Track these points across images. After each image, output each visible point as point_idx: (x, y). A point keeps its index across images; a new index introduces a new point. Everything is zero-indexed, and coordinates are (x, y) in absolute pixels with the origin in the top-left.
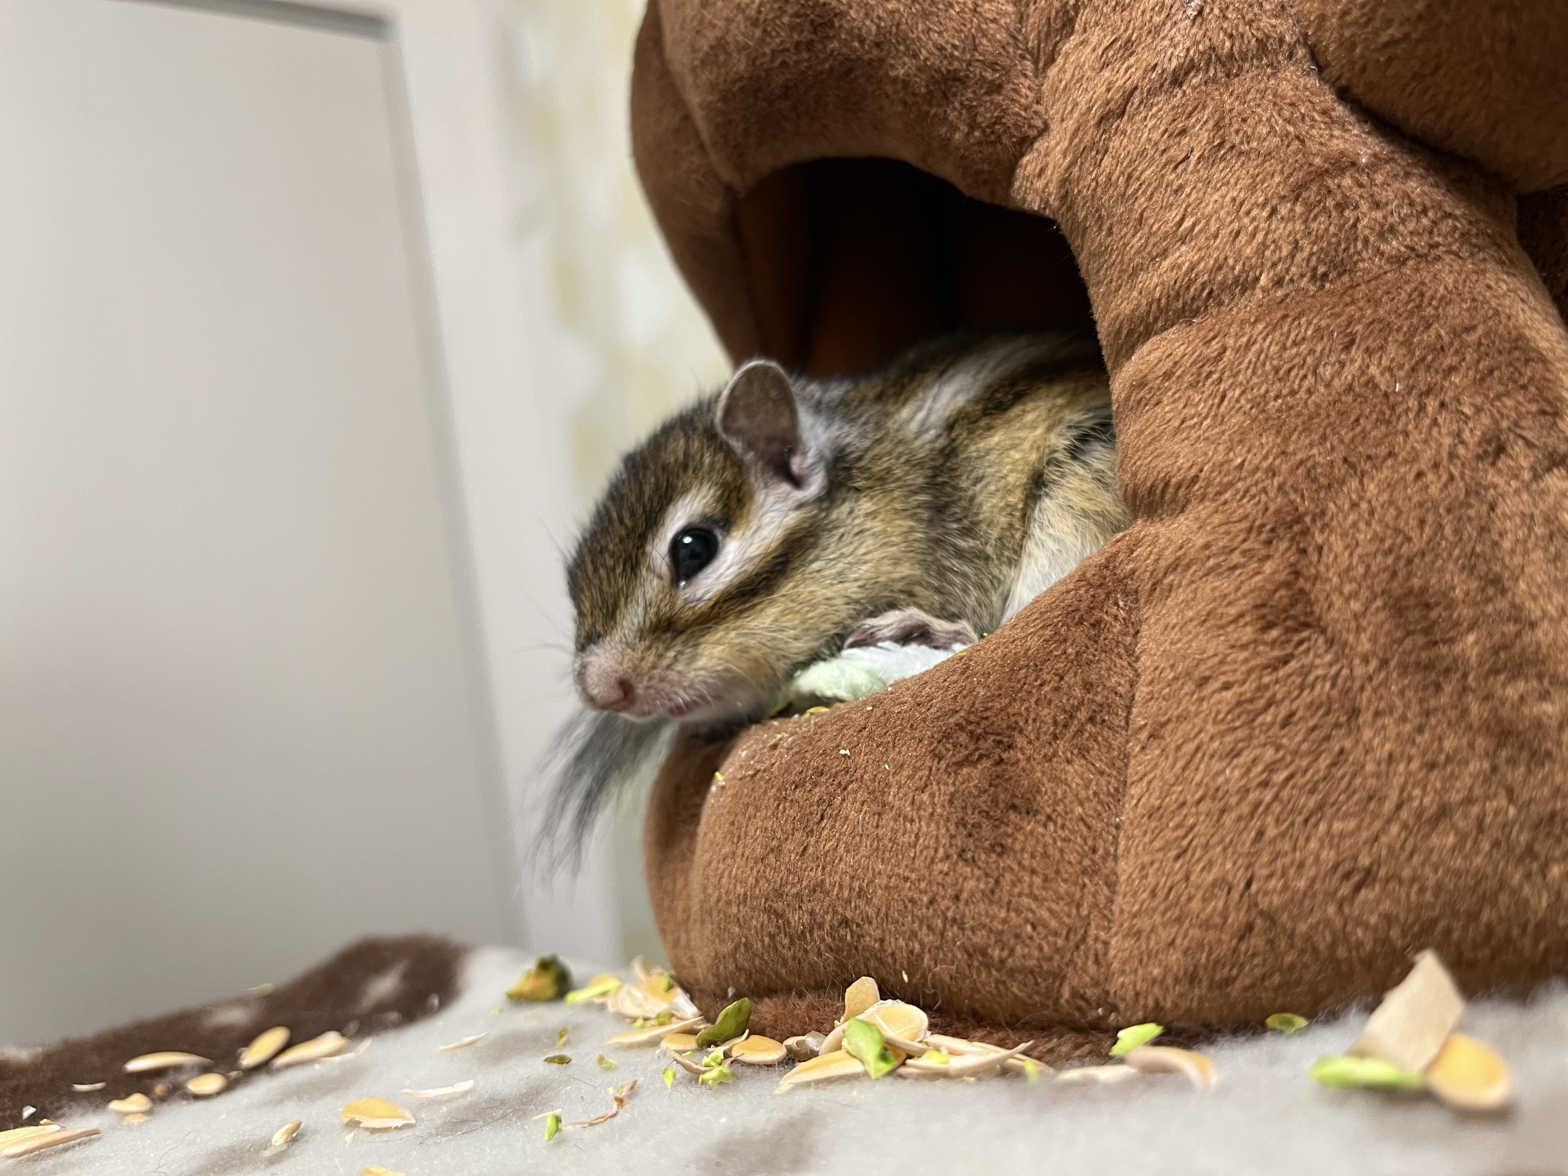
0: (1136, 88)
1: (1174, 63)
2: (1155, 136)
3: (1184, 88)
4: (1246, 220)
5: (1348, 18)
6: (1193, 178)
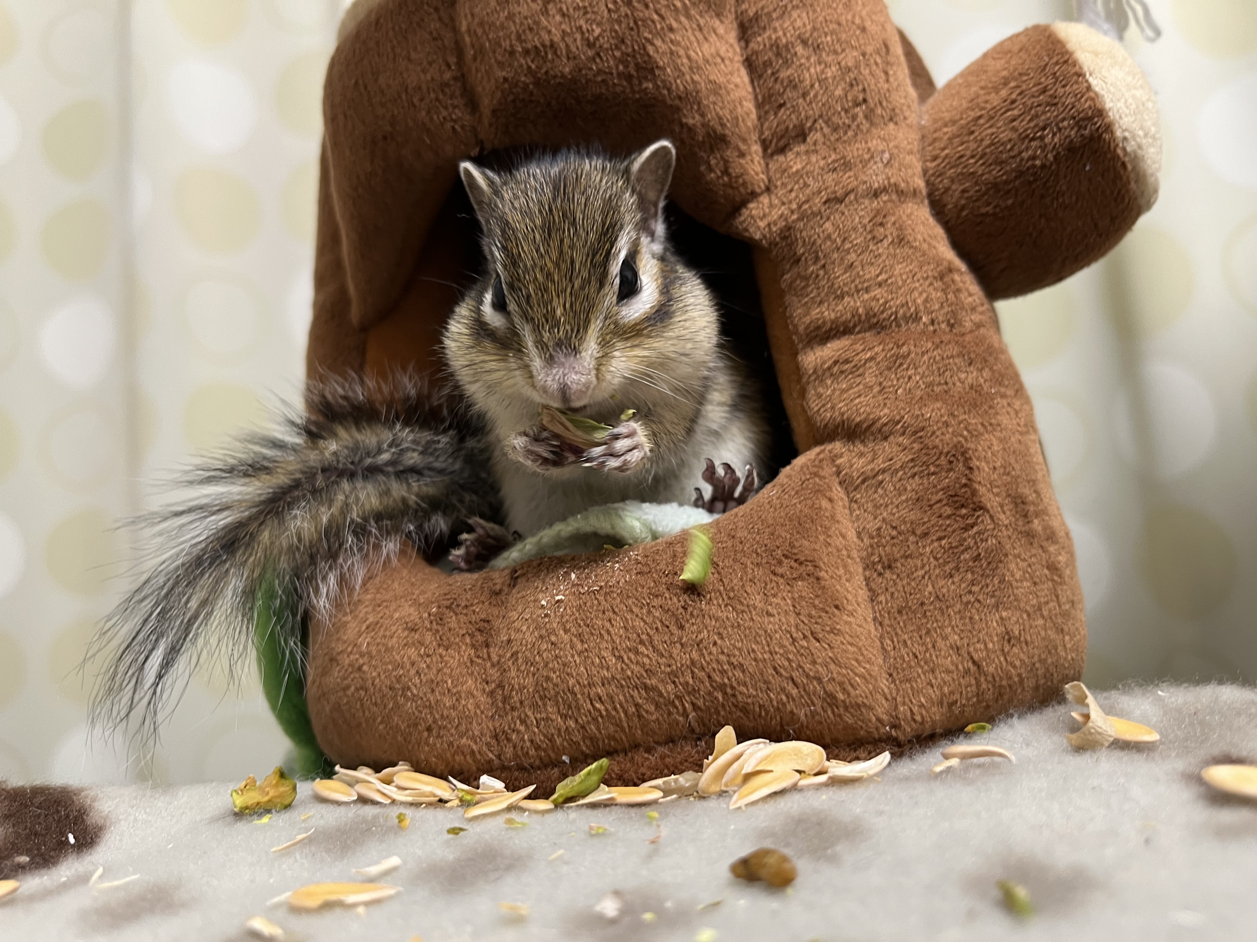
0: (853, 190)
1: (876, 185)
2: (866, 221)
3: (879, 199)
4: (917, 285)
5: (966, 195)
6: (886, 251)
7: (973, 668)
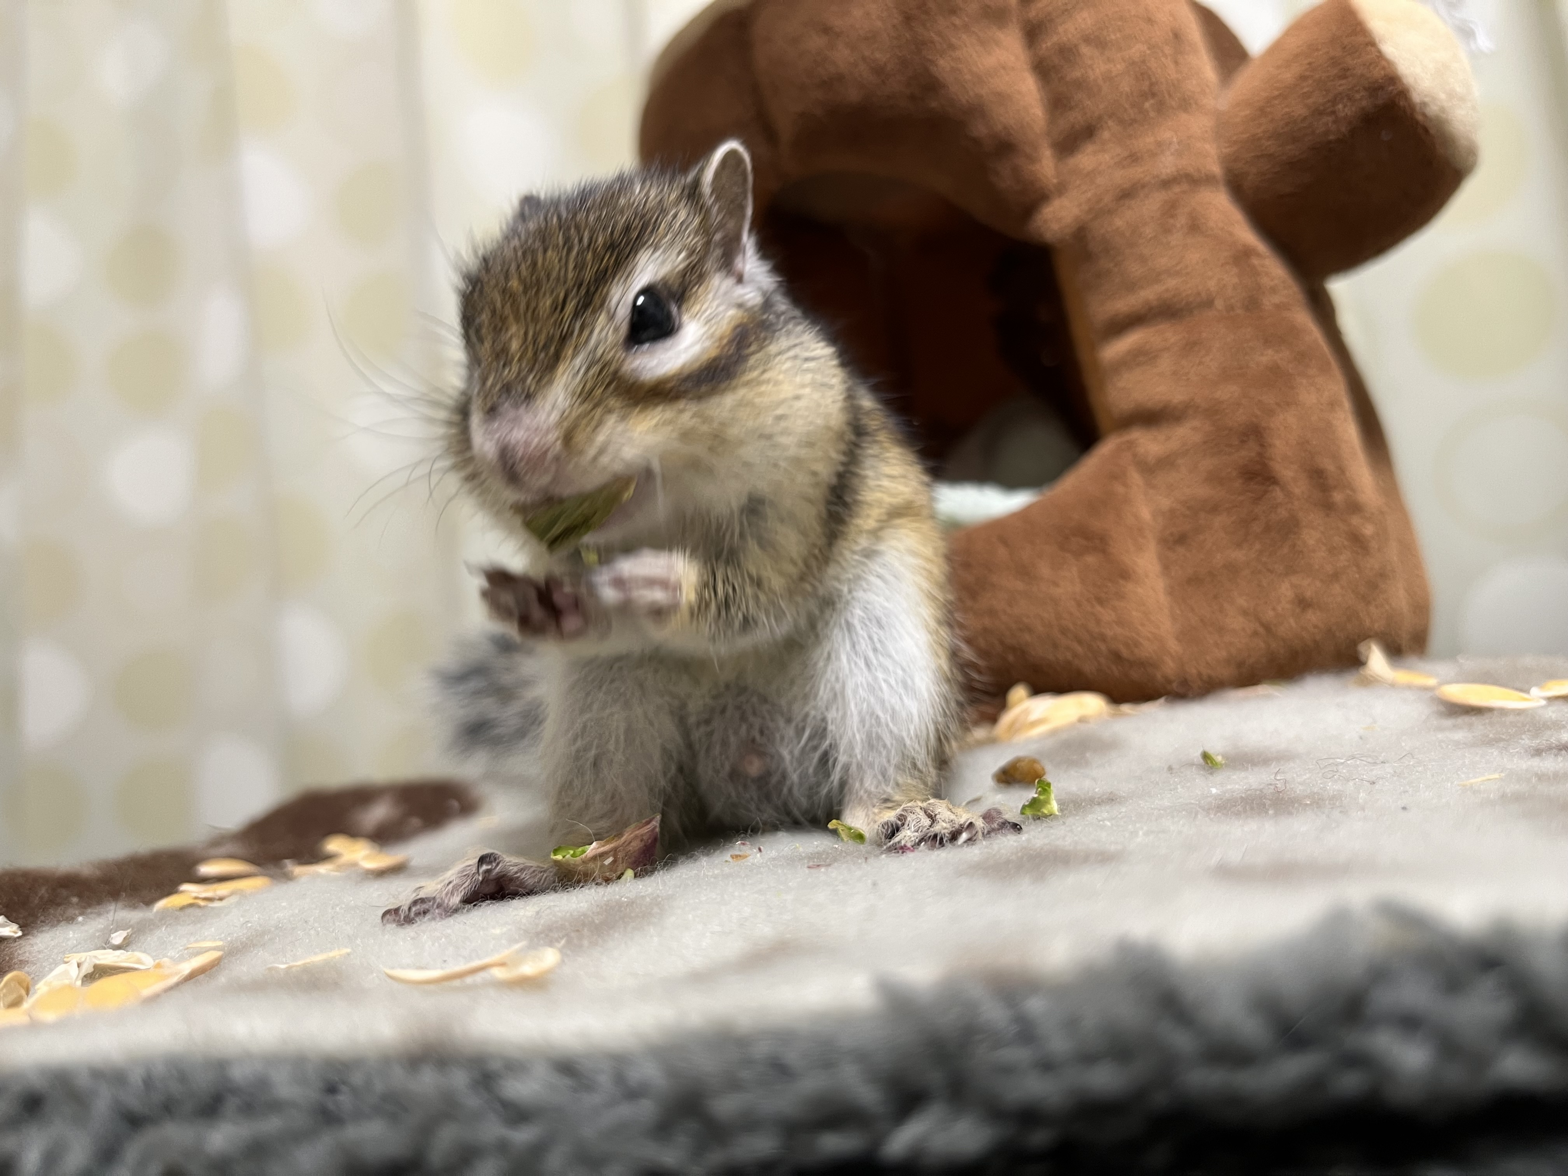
1: (1165, 176)
3: (1169, 190)
7: (1261, 630)
